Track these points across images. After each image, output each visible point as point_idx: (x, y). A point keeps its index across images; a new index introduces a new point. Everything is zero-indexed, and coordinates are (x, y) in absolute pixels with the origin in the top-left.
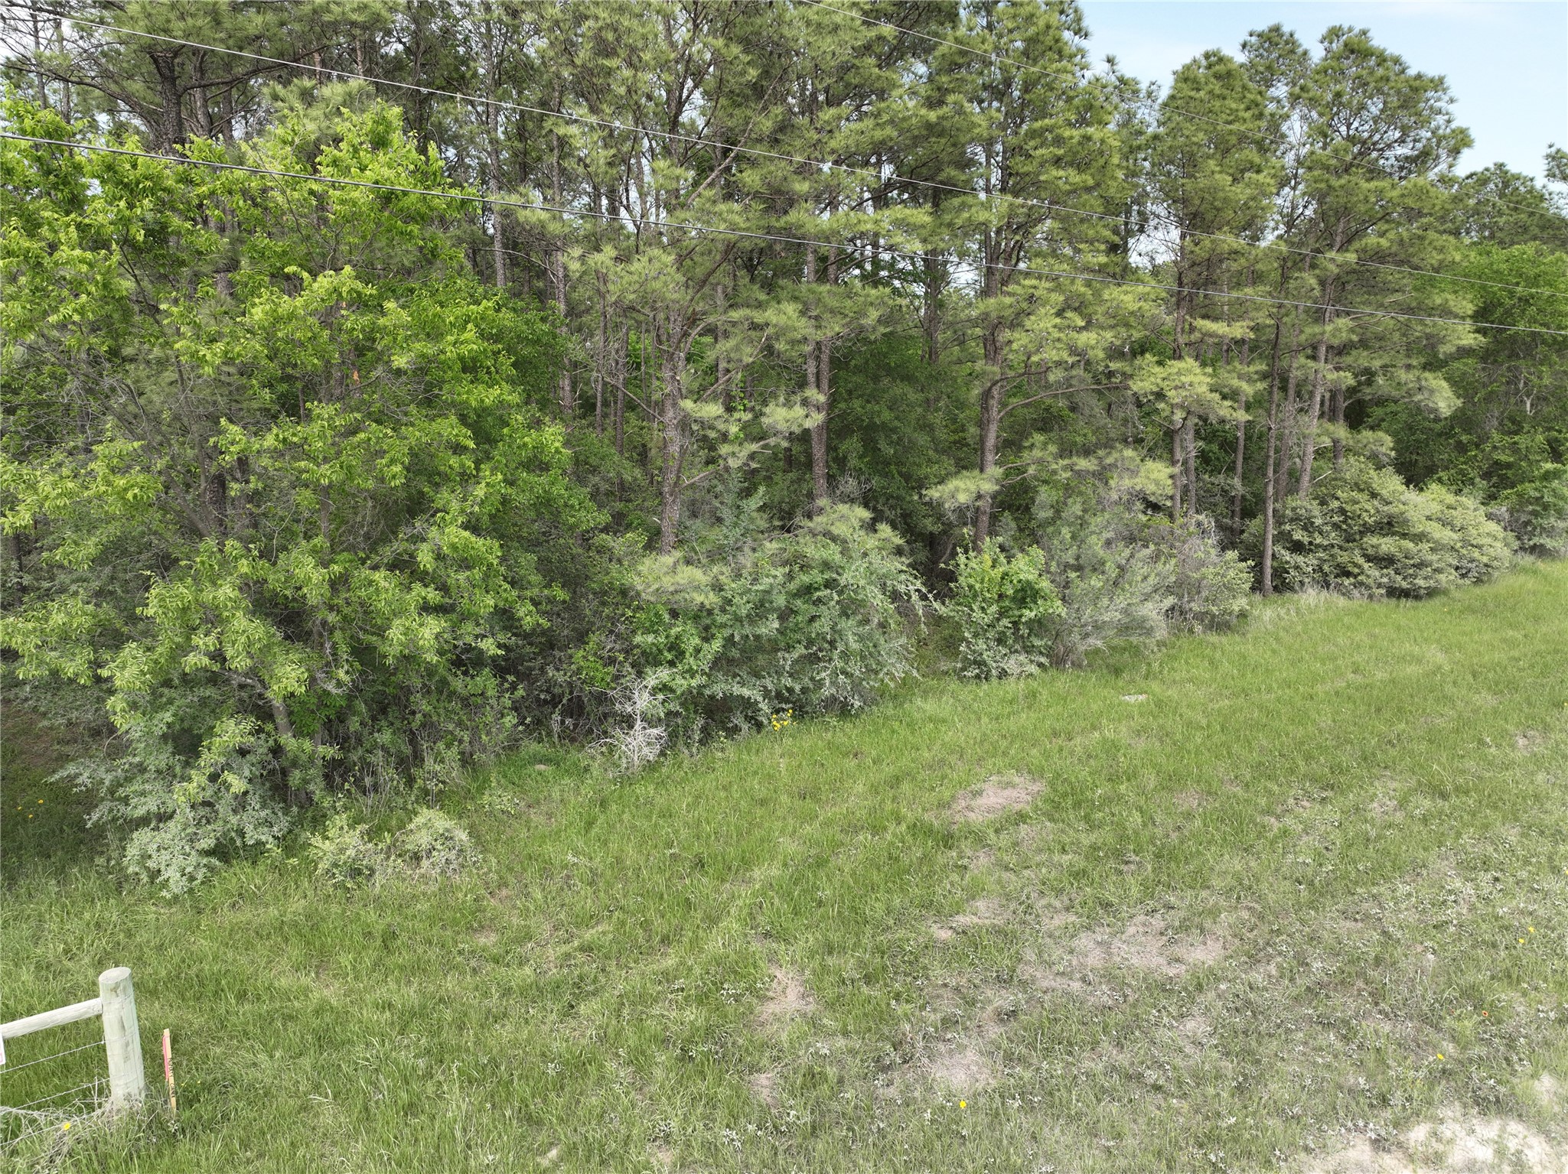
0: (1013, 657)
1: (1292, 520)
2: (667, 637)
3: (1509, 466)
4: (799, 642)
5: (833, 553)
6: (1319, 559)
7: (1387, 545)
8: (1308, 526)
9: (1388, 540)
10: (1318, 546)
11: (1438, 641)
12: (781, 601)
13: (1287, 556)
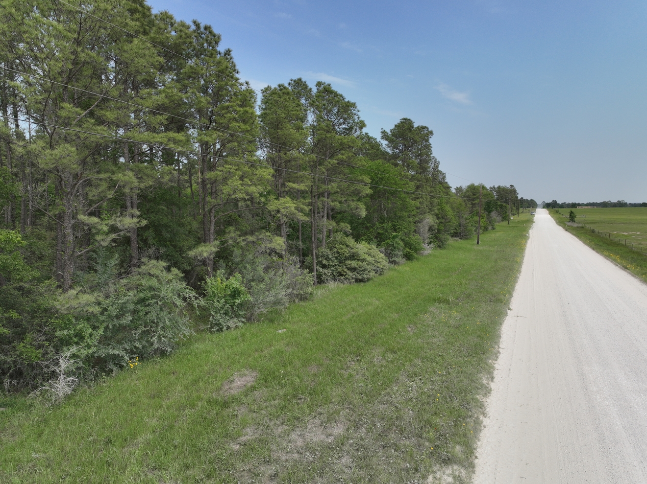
0: (232, 320)
1: (321, 257)
2: (74, 330)
3: (382, 234)
4: (141, 325)
5: (154, 282)
6: (332, 270)
7: (354, 264)
8: (327, 259)
9: (354, 262)
10: (331, 265)
11: (375, 297)
12: (131, 307)
13: (321, 270)
